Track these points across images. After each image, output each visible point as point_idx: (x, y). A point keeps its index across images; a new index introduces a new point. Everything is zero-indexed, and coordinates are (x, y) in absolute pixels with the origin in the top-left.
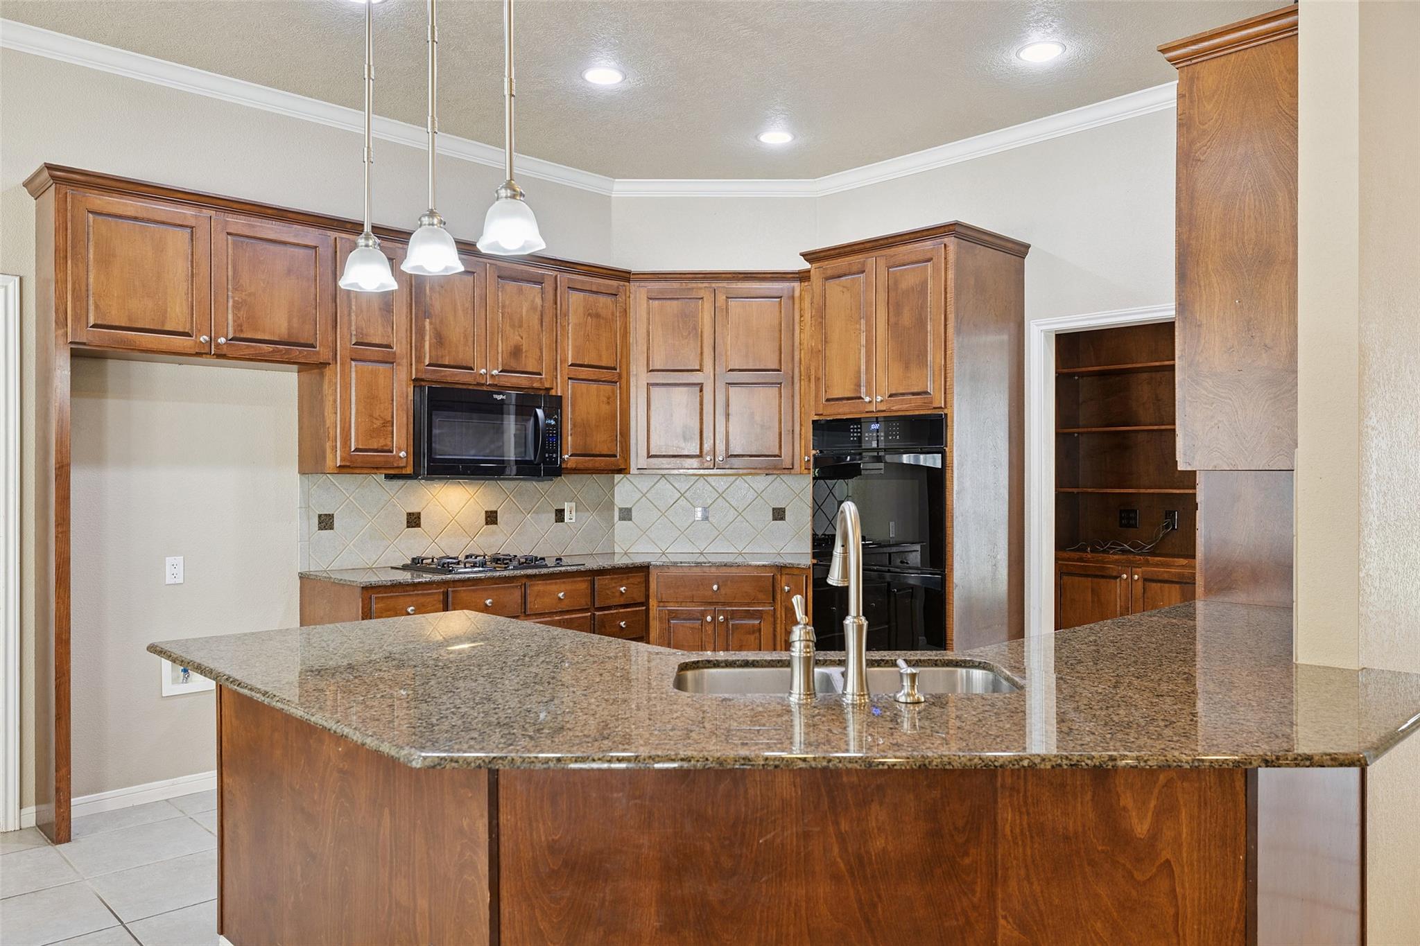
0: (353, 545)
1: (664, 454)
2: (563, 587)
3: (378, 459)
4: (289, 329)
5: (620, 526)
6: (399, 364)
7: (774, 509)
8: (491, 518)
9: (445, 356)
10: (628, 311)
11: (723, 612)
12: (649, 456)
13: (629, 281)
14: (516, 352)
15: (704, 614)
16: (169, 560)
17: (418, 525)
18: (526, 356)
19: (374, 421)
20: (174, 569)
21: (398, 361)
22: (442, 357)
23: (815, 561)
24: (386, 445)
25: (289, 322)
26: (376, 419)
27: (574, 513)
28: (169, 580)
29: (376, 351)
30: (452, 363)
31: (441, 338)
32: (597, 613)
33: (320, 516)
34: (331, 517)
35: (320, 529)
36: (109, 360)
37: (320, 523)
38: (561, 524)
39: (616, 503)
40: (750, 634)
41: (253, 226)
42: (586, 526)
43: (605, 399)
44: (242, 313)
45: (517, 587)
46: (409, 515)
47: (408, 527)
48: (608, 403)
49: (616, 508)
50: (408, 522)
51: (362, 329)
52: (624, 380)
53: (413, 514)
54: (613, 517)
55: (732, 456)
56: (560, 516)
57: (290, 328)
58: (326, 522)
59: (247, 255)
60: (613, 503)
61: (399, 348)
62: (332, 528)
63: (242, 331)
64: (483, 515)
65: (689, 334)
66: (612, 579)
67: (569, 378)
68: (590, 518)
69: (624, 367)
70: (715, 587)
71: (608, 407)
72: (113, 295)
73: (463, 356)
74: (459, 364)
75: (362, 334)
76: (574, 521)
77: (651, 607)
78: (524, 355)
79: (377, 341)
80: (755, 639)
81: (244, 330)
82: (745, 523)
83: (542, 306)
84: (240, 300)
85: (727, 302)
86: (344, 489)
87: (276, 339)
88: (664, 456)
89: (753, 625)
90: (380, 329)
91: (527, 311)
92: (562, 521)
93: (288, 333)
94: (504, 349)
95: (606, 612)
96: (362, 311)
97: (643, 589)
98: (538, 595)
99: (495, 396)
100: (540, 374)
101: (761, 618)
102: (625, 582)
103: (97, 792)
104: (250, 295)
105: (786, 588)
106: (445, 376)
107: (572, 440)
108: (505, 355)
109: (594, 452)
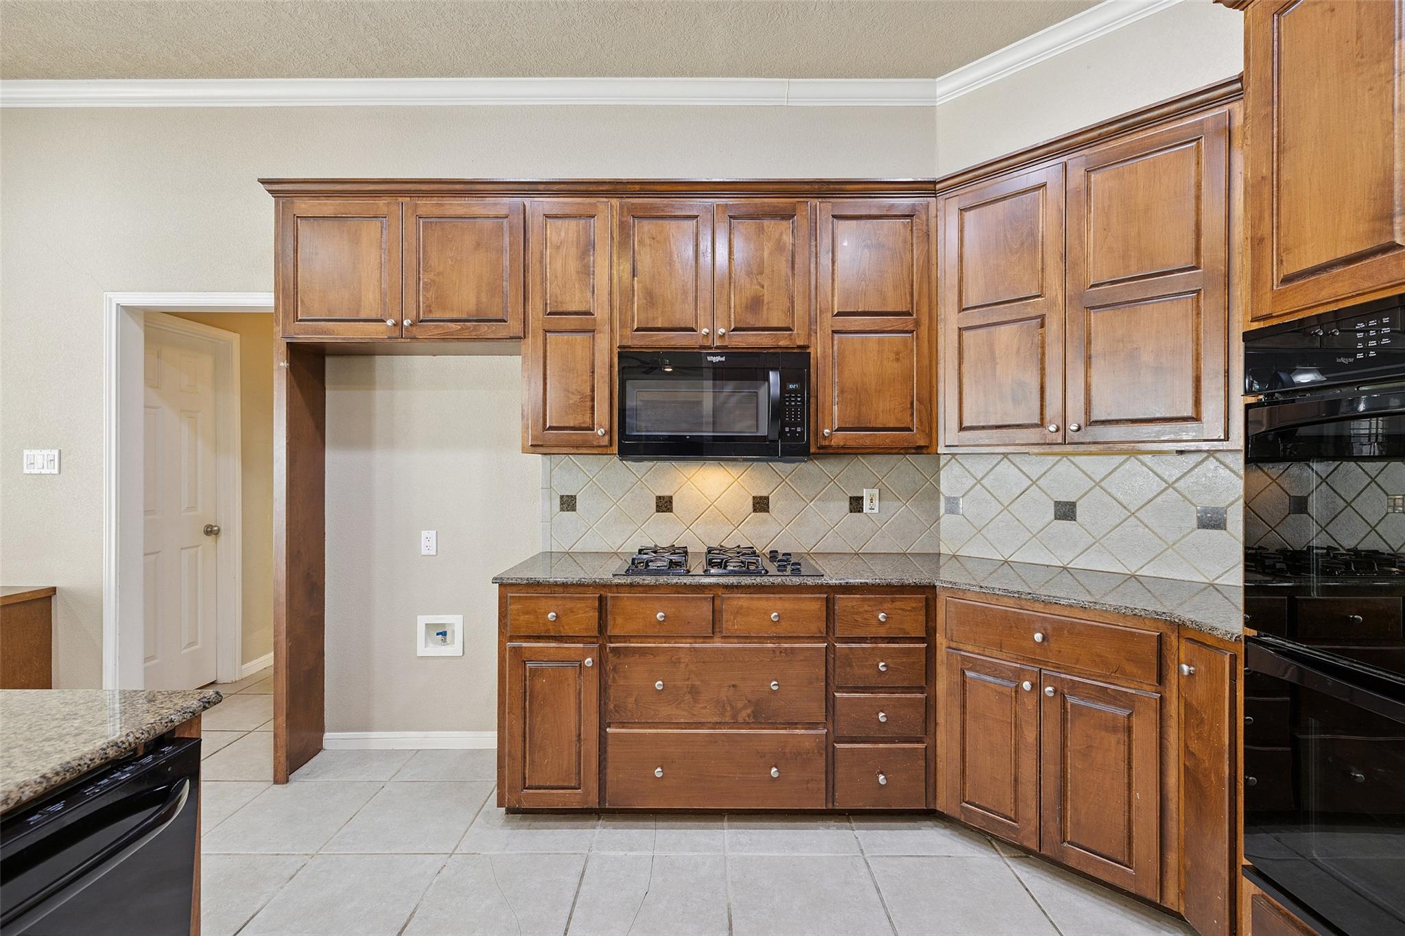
0: (596, 527)
1: (981, 424)
2: (779, 604)
3: (575, 437)
4: (477, 305)
5: (946, 520)
6: (600, 332)
7: (1201, 510)
8: (761, 504)
9: (657, 318)
10: (933, 236)
11: (1054, 681)
12: (962, 428)
13: (934, 193)
14: (755, 304)
15: (1018, 675)
16: (424, 533)
17: (670, 510)
18: (768, 309)
19: (571, 395)
20: (427, 542)
21: (598, 328)
22: (654, 319)
23: (1253, 633)
24: (584, 422)
25: (478, 297)
26: (573, 393)
27: (876, 502)
28: (424, 552)
29: (573, 319)
30: (666, 325)
31: (652, 298)
32: (838, 645)
33: (562, 497)
34: (573, 498)
35: (562, 510)
36: (377, 357)
37: (562, 504)
38: (858, 514)
39: (942, 490)
40: (1106, 729)
41: (442, 205)
42: (896, 518)
43: (892, 356)
44: (431, 294)
45: (705, 599)
46: (659, 498)
47: (658, 511)
48: (898, 360)
49: (942, 498)
50: (657, 506)
51: (557, 297)
52: (924, 330)
53: (664, 497)
54: (938, 508)
55: (1096, 422)
56: (856, 504)
57: (479, 303)
58: (568, 503)
59: (436, 234)
60: (937, 491)
61: (601, 314)
62: (574, 510)
63: (430, 311)
64: (750, 502)
66: (864, 600)
67: (834, 332)
68: (900, 511)
69: (925, 309)
70: (1038, 637)
71: (896, 365)
72: (316, 290)
73: (683, 314)
74: (676, 325)
75: (556, 302)
76: (876, 510)
77: (938, 645)
78: (765, 308)
79: (574, 308)
80: (1118, 742)
81: (433, 310)
82: (1141, 529)
83: (794, 245)
84: (429, 281)
85: (1088, 178)
86: (587, 470)
87: (464, 316)
88: (983, 428)
89: (1115, 717)
90: (578, 295)
91: (771, 254)
92: (860, 510)
93: (477, 310)
94: (737, 303)
95: (854, 645)
96: (556, 277)
97: (922, 618)
98: (738, 612)
99: (709, 358)
100: (791, 330)
101: (1132, 707)
102: (886, 606)
103: (366, 731)
104: (439, 274)
105: (1185, 668)
106: (657, 340)
107: (840, 411)
108: (738, 310)
109: (873, 425)
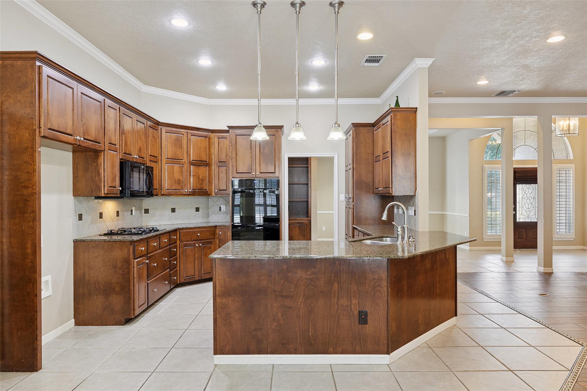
1: (171, 189)
2: (165, 237)
3: (114, 190)
5: (144, 216)
7: (196, 208)
9: (127, 150)
11: (201, 243)
12: (166, 190)
13: (159, 125)
14: (140, 150)
21: (118, 151)
24: (115, 185)
26: (113, 174)
27: (135, 211)
29: (113, 146)
30: (128, 153)
31: (126, 143)
33: (79, 215)
37: (79, 218)
38: (132, 215)
40: (208, 249)
42: (137, 216)
43: (156, 168)
44: (85, 128)
50: (100, 216)
52: (159, 162)
53: (101, 213)
56: (132, 212)
57: (95, 135)
59: (86, 102)
61: (118, 146)
62: (82, 220)
64: (116, 213)
65: (179, 147)
66: (172, 234)
67: (150, 160)
68: (138, 213)
69: (159, 157)
70: (199, 234)
71: (156, 171)
72: (54, 116)
73: (130, 150)
75: (111, 139)
76: (135, 214)
79: (114, 143)
81: (85, 135)
83: (145, 133)
84: (84, 122)
85: (191, 137)
86: (85, 203)
87: (92, 139)
90: (114, 138)
91: (142, 134)
94: (138, 148)
95: (172, 246)
96: (110, 130)
100: (144, 158)
101: (211, 243)
104: (86, 120)
105: (220, 233)
